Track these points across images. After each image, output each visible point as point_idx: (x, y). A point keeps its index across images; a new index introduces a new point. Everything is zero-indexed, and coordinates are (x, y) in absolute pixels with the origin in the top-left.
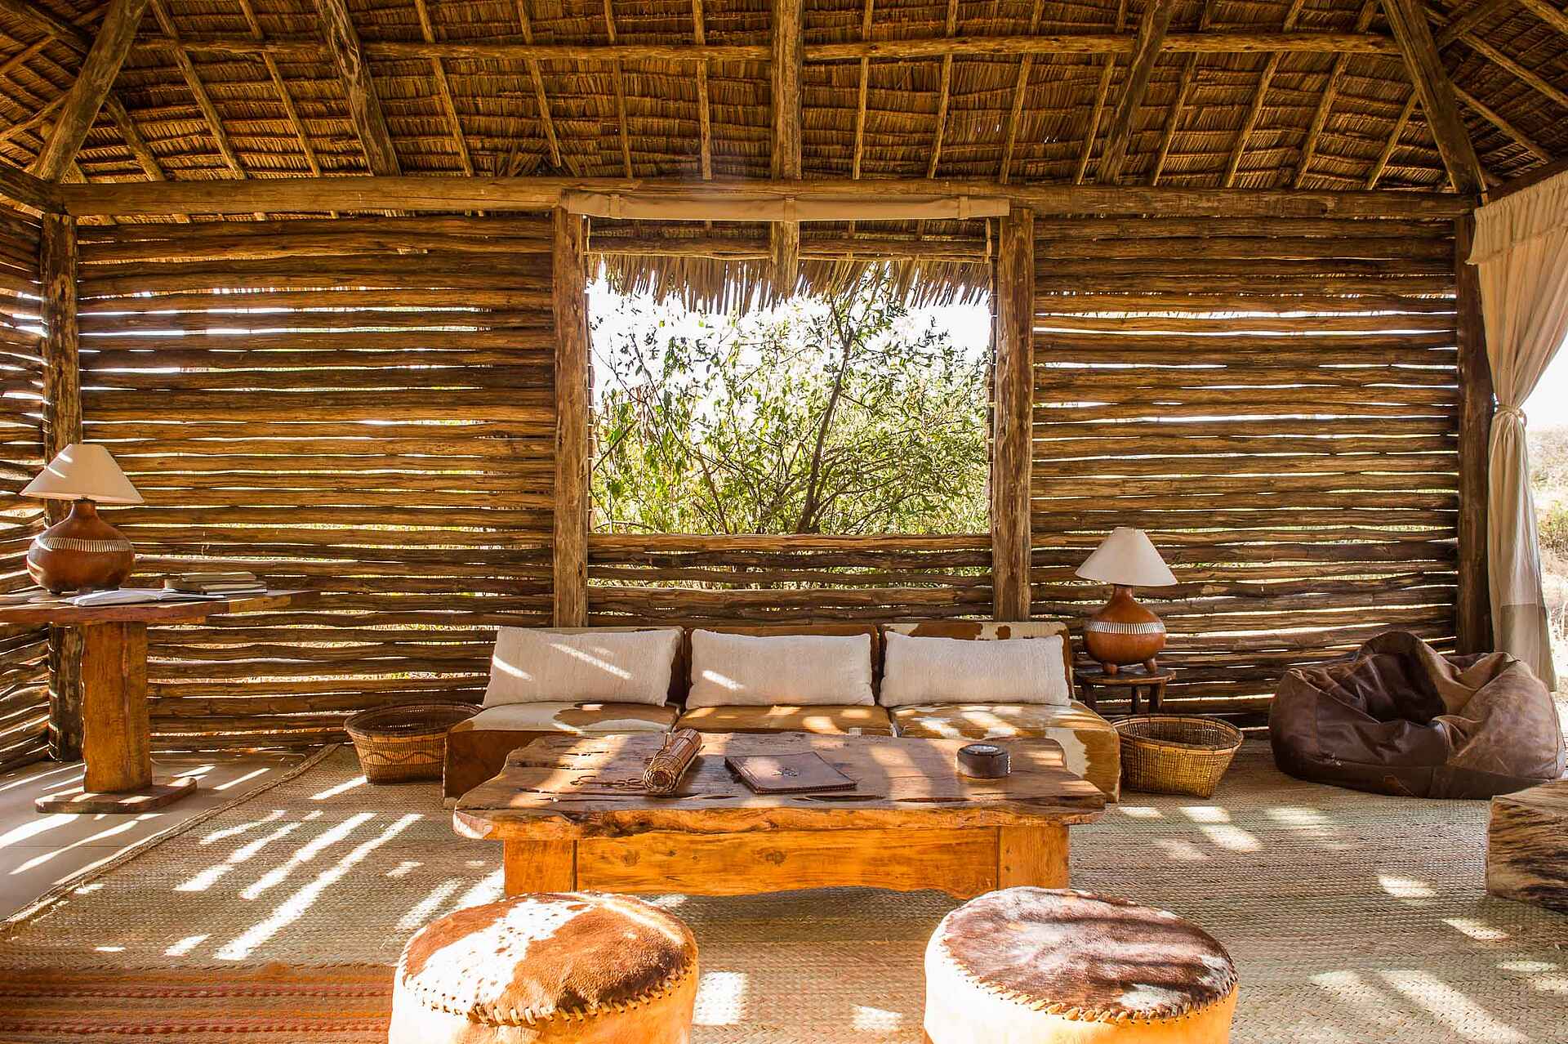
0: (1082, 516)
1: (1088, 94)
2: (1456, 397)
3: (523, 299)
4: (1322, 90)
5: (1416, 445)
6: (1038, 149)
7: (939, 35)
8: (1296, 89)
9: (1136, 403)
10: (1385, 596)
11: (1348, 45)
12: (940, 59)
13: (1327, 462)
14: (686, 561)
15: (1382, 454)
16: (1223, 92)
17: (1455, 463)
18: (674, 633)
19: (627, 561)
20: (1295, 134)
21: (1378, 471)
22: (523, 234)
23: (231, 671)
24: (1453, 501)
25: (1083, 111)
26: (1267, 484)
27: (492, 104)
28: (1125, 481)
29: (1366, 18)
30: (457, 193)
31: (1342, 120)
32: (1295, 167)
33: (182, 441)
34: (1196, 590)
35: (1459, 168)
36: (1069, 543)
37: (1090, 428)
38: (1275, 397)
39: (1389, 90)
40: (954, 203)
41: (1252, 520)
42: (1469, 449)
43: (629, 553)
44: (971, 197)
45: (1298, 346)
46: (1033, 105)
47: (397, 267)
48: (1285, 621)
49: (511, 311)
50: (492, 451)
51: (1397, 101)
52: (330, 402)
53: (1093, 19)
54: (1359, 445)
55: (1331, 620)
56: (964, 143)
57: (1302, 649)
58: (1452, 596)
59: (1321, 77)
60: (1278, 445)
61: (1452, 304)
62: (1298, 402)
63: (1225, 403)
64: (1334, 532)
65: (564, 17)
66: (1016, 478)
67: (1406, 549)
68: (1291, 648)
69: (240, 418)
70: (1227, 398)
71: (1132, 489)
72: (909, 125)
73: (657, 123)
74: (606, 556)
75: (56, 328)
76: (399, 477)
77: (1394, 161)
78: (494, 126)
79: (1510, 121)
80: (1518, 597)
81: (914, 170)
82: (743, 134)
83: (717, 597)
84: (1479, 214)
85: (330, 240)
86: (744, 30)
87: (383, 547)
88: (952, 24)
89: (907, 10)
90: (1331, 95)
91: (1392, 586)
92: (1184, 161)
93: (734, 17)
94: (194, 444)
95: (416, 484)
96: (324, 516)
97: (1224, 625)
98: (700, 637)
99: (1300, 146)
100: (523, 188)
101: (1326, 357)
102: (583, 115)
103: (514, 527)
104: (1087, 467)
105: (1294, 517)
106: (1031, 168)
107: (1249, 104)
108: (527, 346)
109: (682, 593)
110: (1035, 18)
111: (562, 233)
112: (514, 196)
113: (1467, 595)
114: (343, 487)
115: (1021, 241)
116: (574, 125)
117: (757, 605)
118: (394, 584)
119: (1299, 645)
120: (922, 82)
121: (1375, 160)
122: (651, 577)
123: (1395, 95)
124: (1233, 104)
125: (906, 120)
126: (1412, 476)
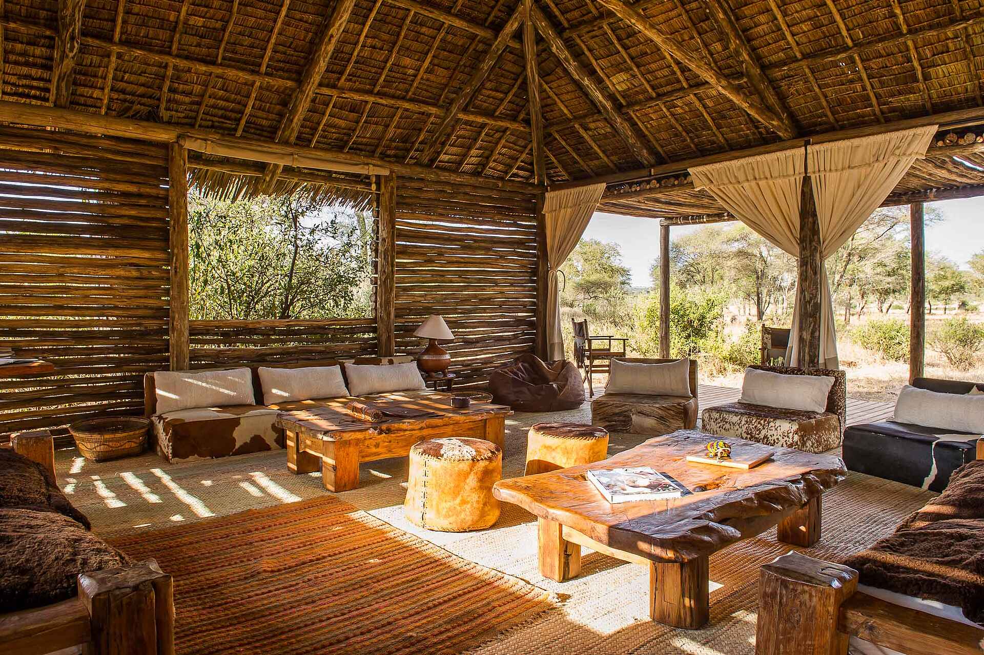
0: (411, 310)
1: (419, 126)
2: (536, 263)
3: (148, 190)
4: (500, 139)
5: (524, 281)
6: (394, 144)
7: (370, 92)
8: (491, 136)
9: (430, 261)
10: (513, 341)
11: (513, 126)
12: (367, 102)
13: (496, 288)
14: (237, 333)
15: (512, 285)
16: (467, 134)
17: (534, 289)
19: (206, 334)
20: (487, 153)
21: (511, 292)
22: (146, 153)
24: (534, 304)
25: (416, 133)
26: (475, 296)
27: (133, 78)
28: (426, 295)
29: (522, 116)
30: (114, 126)
31: (504, 150)
32: (484, 166)
35: (540, 176)
36: (406, 322)
37: (414, 271)
38: (478, 261)
39: (522, 142)
40: (366, 167)
41: (470, 311)
42: (541, 283)
43: (208, 330)
44: (374, 165)
45: (485, 240)
46: (397, 127)
47: (67, 163)
48: (482, 352)
49: (140, 196)
50: (128, 274)
51: (522, 147)
52: (20, 241)
53: (430, 98)
54: (505, 281)
55: (493, 351)
56: (364, 137)
57: (486, 363)
58: (533, 340)
59: (501, 134)
60: (479, 280)
61: (534, 227)
62: (486, 263)
63: (462, 263)
64: (498, 316)
65: (196, 46)
66: (390, 293)
67: (519, 322)
68: (482, 364)
70: (462, 260)
71: (428, 298)
72: (343, 125)
73: (221, 103)
74: (196, 332)
76: (69, 288)
77: (518, 168)
78: (128, 89)
79: (559, 161)
80: (556, 340)
81: (339, 146)
82: (265, 116)
84: (547, 195)
85: (22, 142)
86: (283, 71)
87: (57, 329)
88: (377, 88)
89: (359, 80)
90: (503, 141)
91: (515, 336)
92: (447, 158)
93: (281, 65)
95: (80, 292)
96: (16, 311)
98: (263, 371)
99: (487, 158)
100: (156, 130)
101: (496, 245)
102: (183, 93)
103: (140, 317)
104: (412, 288)
105: (484, 310)
106: (389, 152)
107: (475, 140)
108: (149, 216)
109: (235, 350)
110: (410, 93)
111: (179, 158)
112: (150, 133)
113: (539, 341)
114: (30, 293)
115: (392, 188)
116: (177, 97)
117: (273, 354)
118: (66, 351)
119: (486, 362)
120: (355, 108)
121: (511, 167)
122: (218, 342)
123: (523, 144)
124: (469, 139)
125: (342, 123)
126: (521, 294)
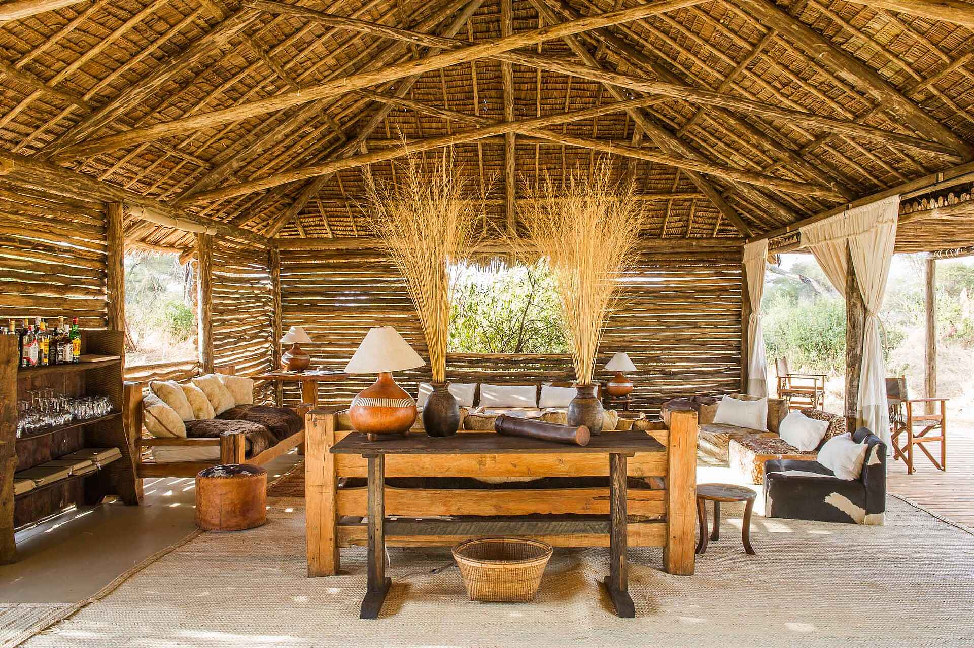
0: (610, 347)
2: (740, 307)
4: (690, 206)
5: (728, 323)
8: (681, 206)
9: (629, 310)
10: (716, 376)
13: (695, 330)
14: (478, 362)
15: (716, 327)
16: (656, 208)
17: (739, 330)
18: (475, 384)
20: (684, 218)
21: (714, 332)
23: (330, 397)
24: (739, 343)
26: (674, 337)
28: (625, 336)
31: (699, 214)
33: (314, 322)
34: (648, 372)
36: (605, 357)
38: (677, 307)
41: (668, 349)
42: (743, 325)
45: (685, 290)
48: (680, 383)
54: (706, 324)
55: (697, 383)
58: (738, 375)
60: (678, 323)
61: (737, 275)
62: (685, 309)
64: (699, 354)
67: (724, 359)
69: (333, 315)
70: (660, 308)
71: (627, 339)
74: (452, 360)
75: (275, 286)
83: (488, 373)
84: (745, 246)
90: (693, 208)
91: (719, 371)
94: (318, 323)
97: (658, 384)
98: (482, 386)
99: (687, 221)
101: (697, 294)
105: (683, 348)
107: (666, 210)
109: (476, 372)
113: (742, 375)
117: (501, 376)
121: (715, 224)
126: (726, 334)
